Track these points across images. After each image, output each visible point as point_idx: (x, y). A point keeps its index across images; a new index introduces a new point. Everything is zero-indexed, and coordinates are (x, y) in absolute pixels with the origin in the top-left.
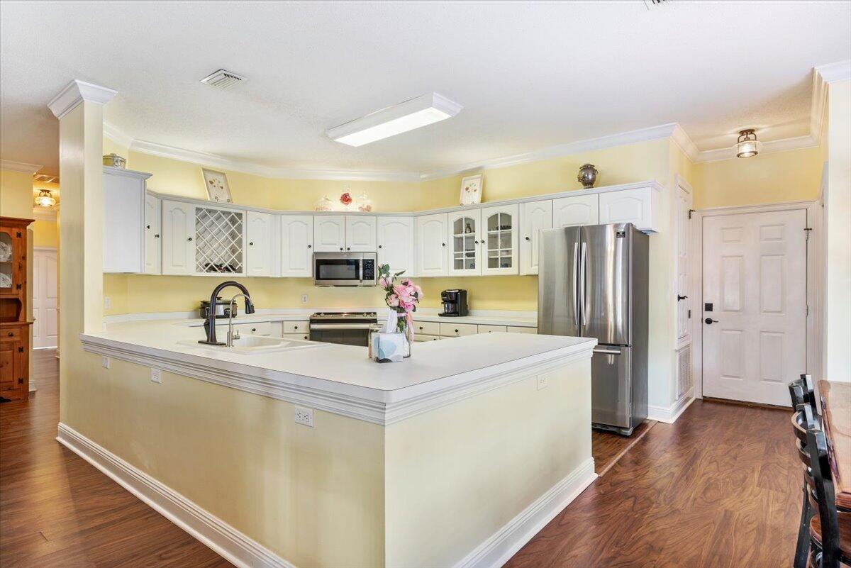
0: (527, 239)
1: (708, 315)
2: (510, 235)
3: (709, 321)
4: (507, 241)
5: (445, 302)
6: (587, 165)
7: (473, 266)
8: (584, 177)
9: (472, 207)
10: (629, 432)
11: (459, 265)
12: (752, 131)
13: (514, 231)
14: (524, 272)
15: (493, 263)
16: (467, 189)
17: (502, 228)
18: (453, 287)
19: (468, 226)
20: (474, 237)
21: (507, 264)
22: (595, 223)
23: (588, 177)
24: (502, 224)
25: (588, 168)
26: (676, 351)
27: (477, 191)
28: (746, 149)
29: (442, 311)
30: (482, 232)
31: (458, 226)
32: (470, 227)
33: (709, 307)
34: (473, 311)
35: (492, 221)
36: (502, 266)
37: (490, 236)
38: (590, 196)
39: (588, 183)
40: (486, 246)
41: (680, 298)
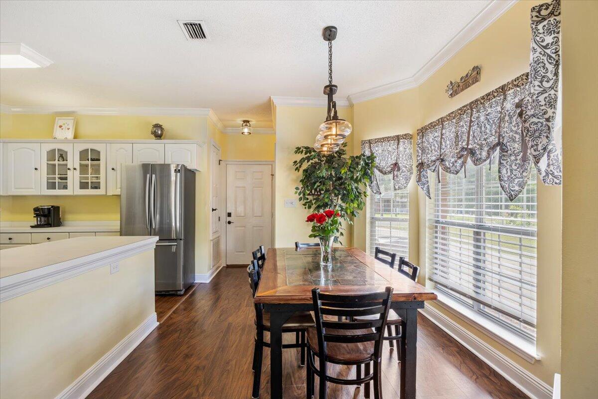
0: (113, 169)
1: (229, 219)
2: (99, 165)
3: (229, 223)
4: (97, 170)
5: (37, 216)
6: (157, 124)
7: (65, 187)
8: (155, 132)
9: (66, 141)
10: (182, 292)
11: (51, 186)
12: (248, 122)
13: (102, 163)
14: (110, 193)
15: (83, 186)
16: (60, 127)
17: (92, 160)
18: (46, 204)
19: (61, 156)
20: (66, 165)
21: (96, 186)
22: (163, 163)
23: (158, 132)
24: (91, 158)
25: (157, 126)
26: (211, 240)
27: (71, 130)
28: (246, 130)
29: (34, 223)
30: (73, 161)
31: (51, 154)
32: (63, 156)
33: (229, 215)
34: (66, 223)
35: (83, 154)
36: (92, 188)
37: (81, 165)
38: (158, 145)
39: (159, 137)
40: (77, 172)
41: (213, 210)
